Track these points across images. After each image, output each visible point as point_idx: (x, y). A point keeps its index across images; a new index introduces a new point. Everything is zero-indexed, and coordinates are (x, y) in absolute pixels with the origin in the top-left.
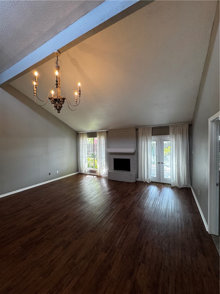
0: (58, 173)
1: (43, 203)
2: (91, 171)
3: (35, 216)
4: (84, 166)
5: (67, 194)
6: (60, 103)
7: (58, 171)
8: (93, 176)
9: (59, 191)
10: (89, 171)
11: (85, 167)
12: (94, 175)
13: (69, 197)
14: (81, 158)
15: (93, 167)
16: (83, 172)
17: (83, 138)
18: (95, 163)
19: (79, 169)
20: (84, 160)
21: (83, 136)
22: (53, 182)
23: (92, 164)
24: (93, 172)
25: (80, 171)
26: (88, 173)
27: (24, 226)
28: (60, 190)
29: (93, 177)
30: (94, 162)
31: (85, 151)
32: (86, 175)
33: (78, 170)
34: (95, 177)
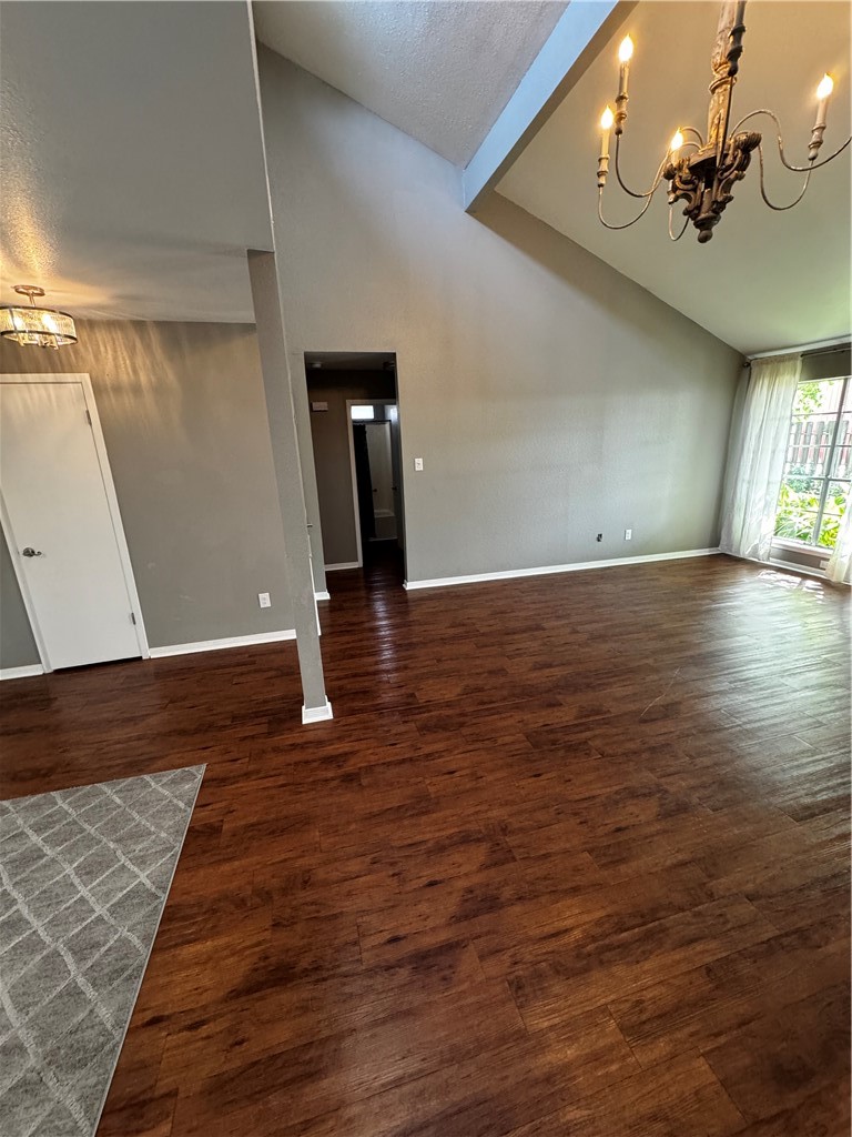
0: (629, 537)
1: (578, 632)
2: (791, 555)
3: (557, 666)
4: (752, 521)
5: (665, 626)
6: (720, 181)
7: (629, 531)
8: (798, 580)
9: (637, 608)
10: (773, 552)
11: (756, 530)
12: (805, 577)
13: (677, 640)
14: (742, 489)
15: (804, 537)
16: (745, 552)
17: (772, 385)
18: (825, 518)
19: (723, 537)
20: (759, 494)
21: (775, 374)
22: (609, 568)
23: (801, 522)
24: (799, 562)
25: (730, 545)
26: (773, 562)
27: (529, 683)
28: (637, 605)
29: (800, 584)
30: (821, 513)
31: (774, 452)
32: (755, 566)
33: (715, 542)
34: (810, 583)
